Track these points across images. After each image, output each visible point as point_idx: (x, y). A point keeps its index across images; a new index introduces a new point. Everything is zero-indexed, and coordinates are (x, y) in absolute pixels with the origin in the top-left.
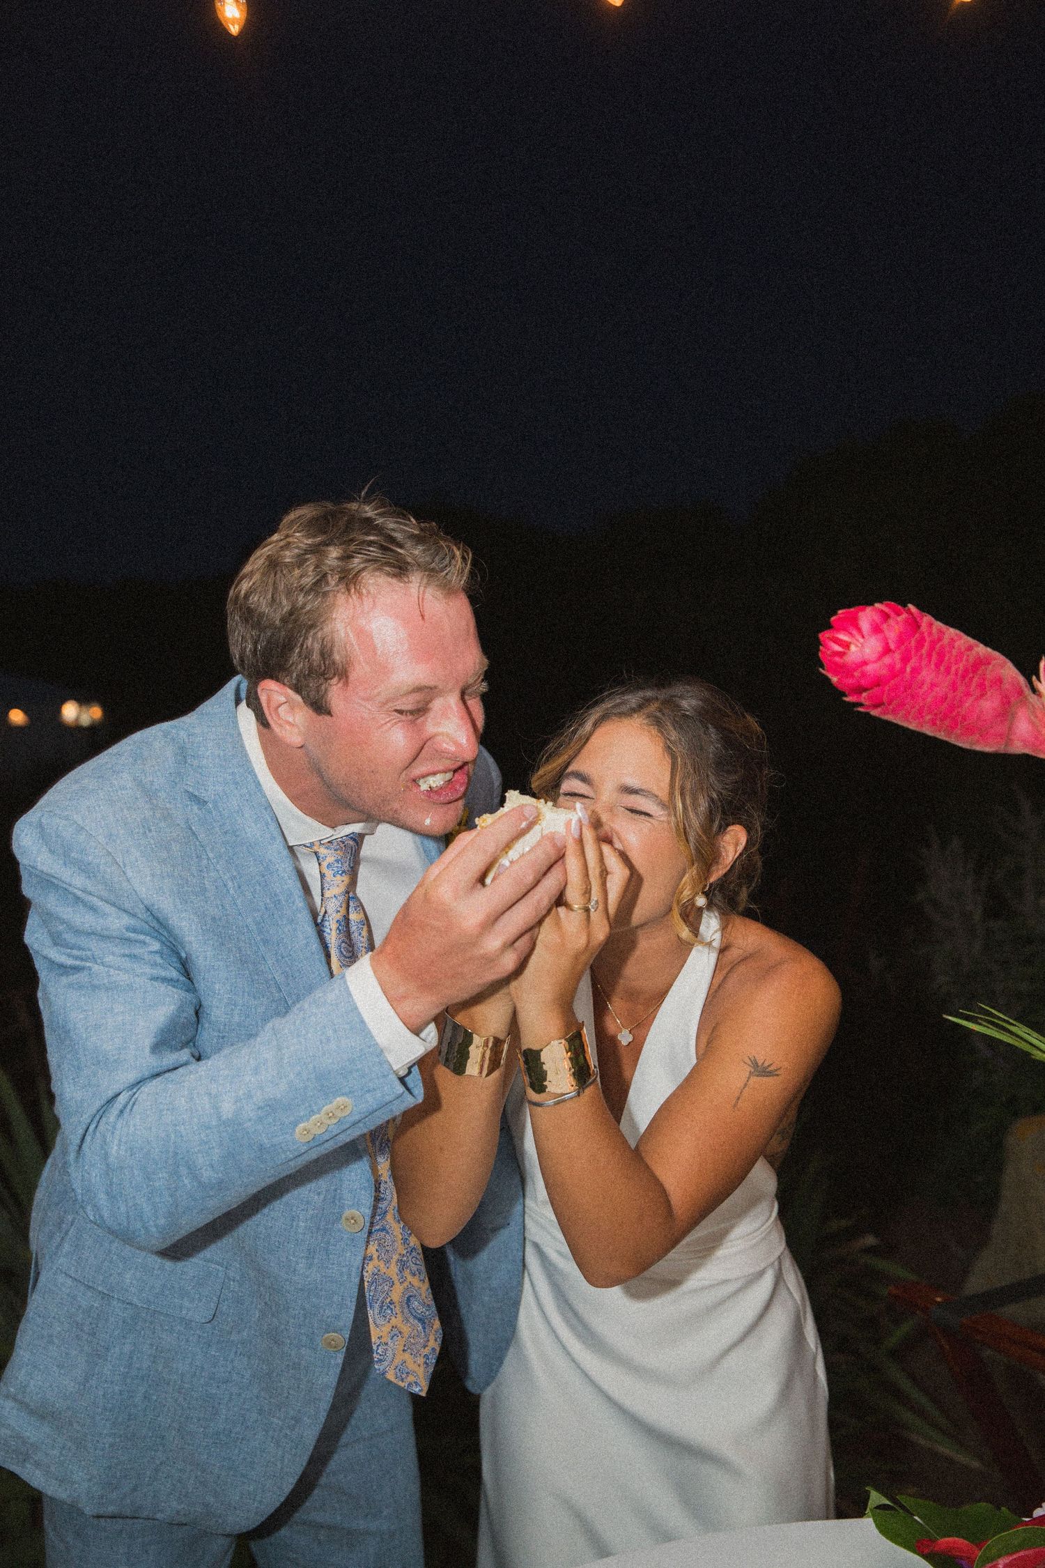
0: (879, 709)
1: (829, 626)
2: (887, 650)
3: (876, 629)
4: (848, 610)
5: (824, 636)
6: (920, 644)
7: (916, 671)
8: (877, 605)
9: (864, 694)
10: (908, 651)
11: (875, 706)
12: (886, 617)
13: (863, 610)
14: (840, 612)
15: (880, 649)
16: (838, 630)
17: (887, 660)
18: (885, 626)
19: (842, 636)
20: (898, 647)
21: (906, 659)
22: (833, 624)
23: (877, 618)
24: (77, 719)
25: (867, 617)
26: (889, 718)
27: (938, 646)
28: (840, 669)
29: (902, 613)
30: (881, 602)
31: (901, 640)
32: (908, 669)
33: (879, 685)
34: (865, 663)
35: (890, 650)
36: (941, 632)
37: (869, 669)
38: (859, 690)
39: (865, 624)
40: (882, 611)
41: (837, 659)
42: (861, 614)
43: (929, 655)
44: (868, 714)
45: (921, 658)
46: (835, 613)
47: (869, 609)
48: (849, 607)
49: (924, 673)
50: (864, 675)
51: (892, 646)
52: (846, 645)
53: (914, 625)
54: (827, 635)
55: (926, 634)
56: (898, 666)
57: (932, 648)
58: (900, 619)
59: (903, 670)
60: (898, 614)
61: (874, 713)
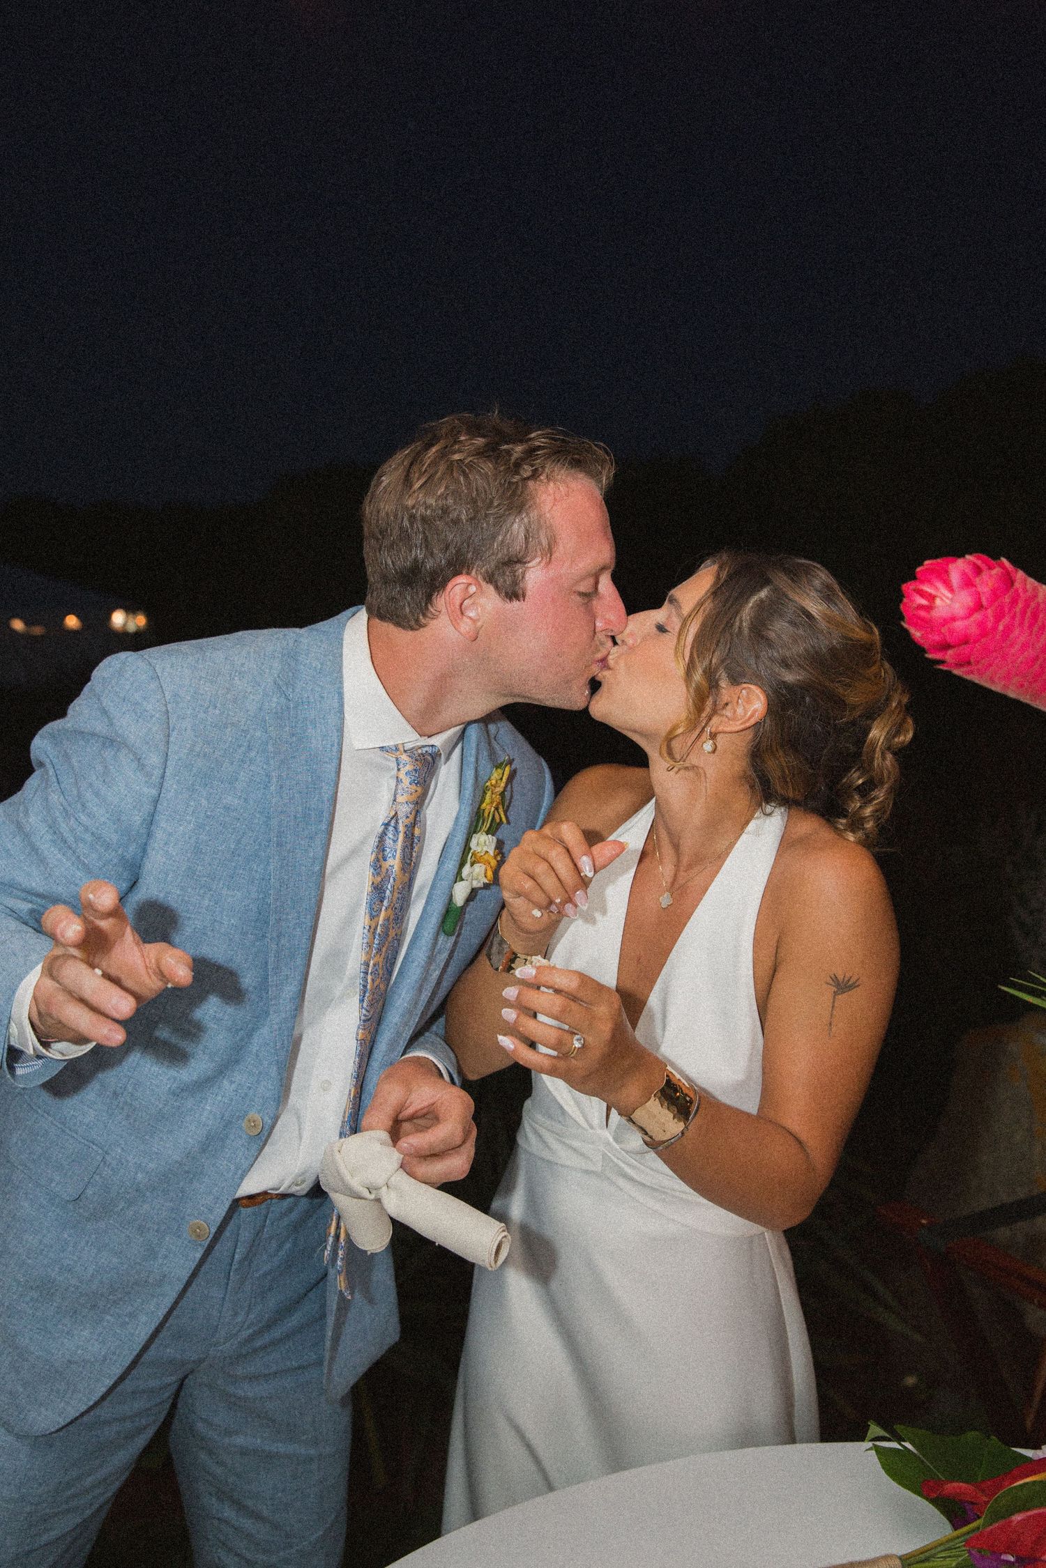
0: (965, 669)
1: (913, 577)
2: (978, 606)
3: (968, 583)
4: (934, 561)
5: (908, 587)
6: (1014, 601)
7: (1008, 630)
8: (968, 557)
9: (950, 652)
10: (1001, 607)
11: (959, 665)
12: (978, 571)
13: (954, 561)
14: (927, 562)
15: (971, 604)
16: (922, 582)
17: (977, 616)
18: (977, 580)
19: (927, 588)
20: (991, 602)
21: (999, 617)
22: (918, 576)
23: (969, 571)
24: (125, 625)
25: (957, 569)
26: (975, 678)
27: (1033, 605)
28: (925, 624)
29: (994, 568)
30: (970, 554)
31: (995, 595)
32: (1001, 627)
33: (966, 643)
34: (953, 619)
35: (982, 606)
36: (1035, 589)
37: (959, 625)
38: (945, 646)
39: (955, 577)
40: (974, 564)
41: (922, 613)
42: (952, 567)
43: (1024, 613)
44: (950, 672)
45: (1013, 618)
46: (921, 564)
47: (960, 562)
48: (936, 557)
49: (1017, 632)
50: (951, 631)
51: (984, 602)
52: (931, 598)
53: (1008, 581)
54: (912, 587)
55: (1020, 590)
56: (990, 625)
57: (1027, 606)
58: (994, 572)
59: (995, 628)
60: (990, 568)
61: (956, 672)
